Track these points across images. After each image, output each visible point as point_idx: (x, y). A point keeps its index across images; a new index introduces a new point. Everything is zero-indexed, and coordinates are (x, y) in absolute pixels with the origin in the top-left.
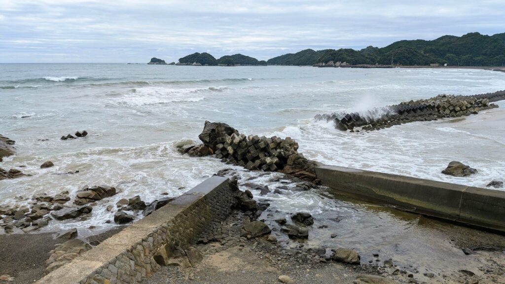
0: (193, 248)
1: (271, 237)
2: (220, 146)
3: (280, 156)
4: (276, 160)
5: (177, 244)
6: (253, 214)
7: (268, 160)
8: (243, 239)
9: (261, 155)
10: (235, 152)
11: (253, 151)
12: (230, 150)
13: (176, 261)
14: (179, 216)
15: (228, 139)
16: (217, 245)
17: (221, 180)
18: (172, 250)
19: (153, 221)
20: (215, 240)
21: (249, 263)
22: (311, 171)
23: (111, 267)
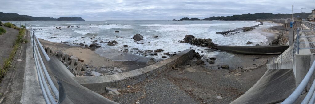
0: (182, 66)
1: (204, 64)
2: (190, 41)
3: (206, 44)
4: (205, 44)
5: (178, 65)
6: (199, 58)
7: (203, 44)
8: (196, 64)
9: (201, 43)
10: (194, 42)
11: (199, 42)
12: (193, 42)
13: (177, 69)
14: (179, 58)
15: (192, 39)
16: (189, 66)
17: (190, 50)
18: (176, 66)
19: (172, 59)
20: (188, 65)
21: (198, 70)
22: (215, 47)
23: (161, 68)
